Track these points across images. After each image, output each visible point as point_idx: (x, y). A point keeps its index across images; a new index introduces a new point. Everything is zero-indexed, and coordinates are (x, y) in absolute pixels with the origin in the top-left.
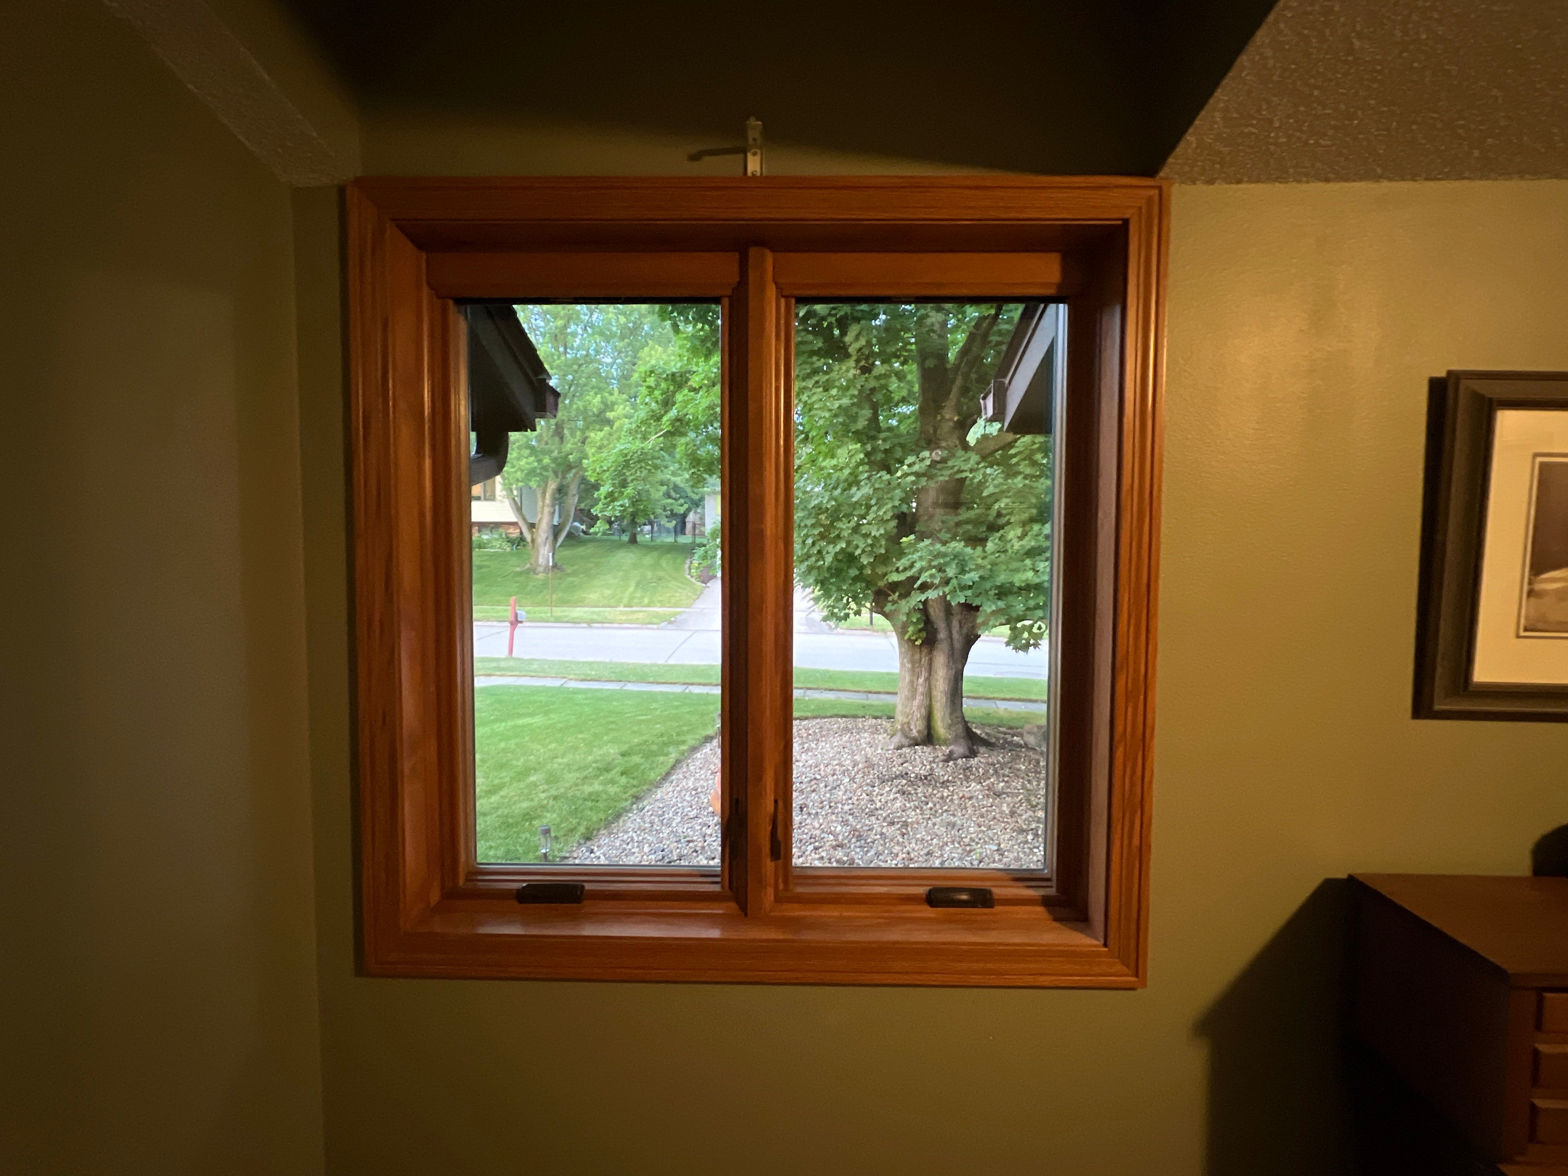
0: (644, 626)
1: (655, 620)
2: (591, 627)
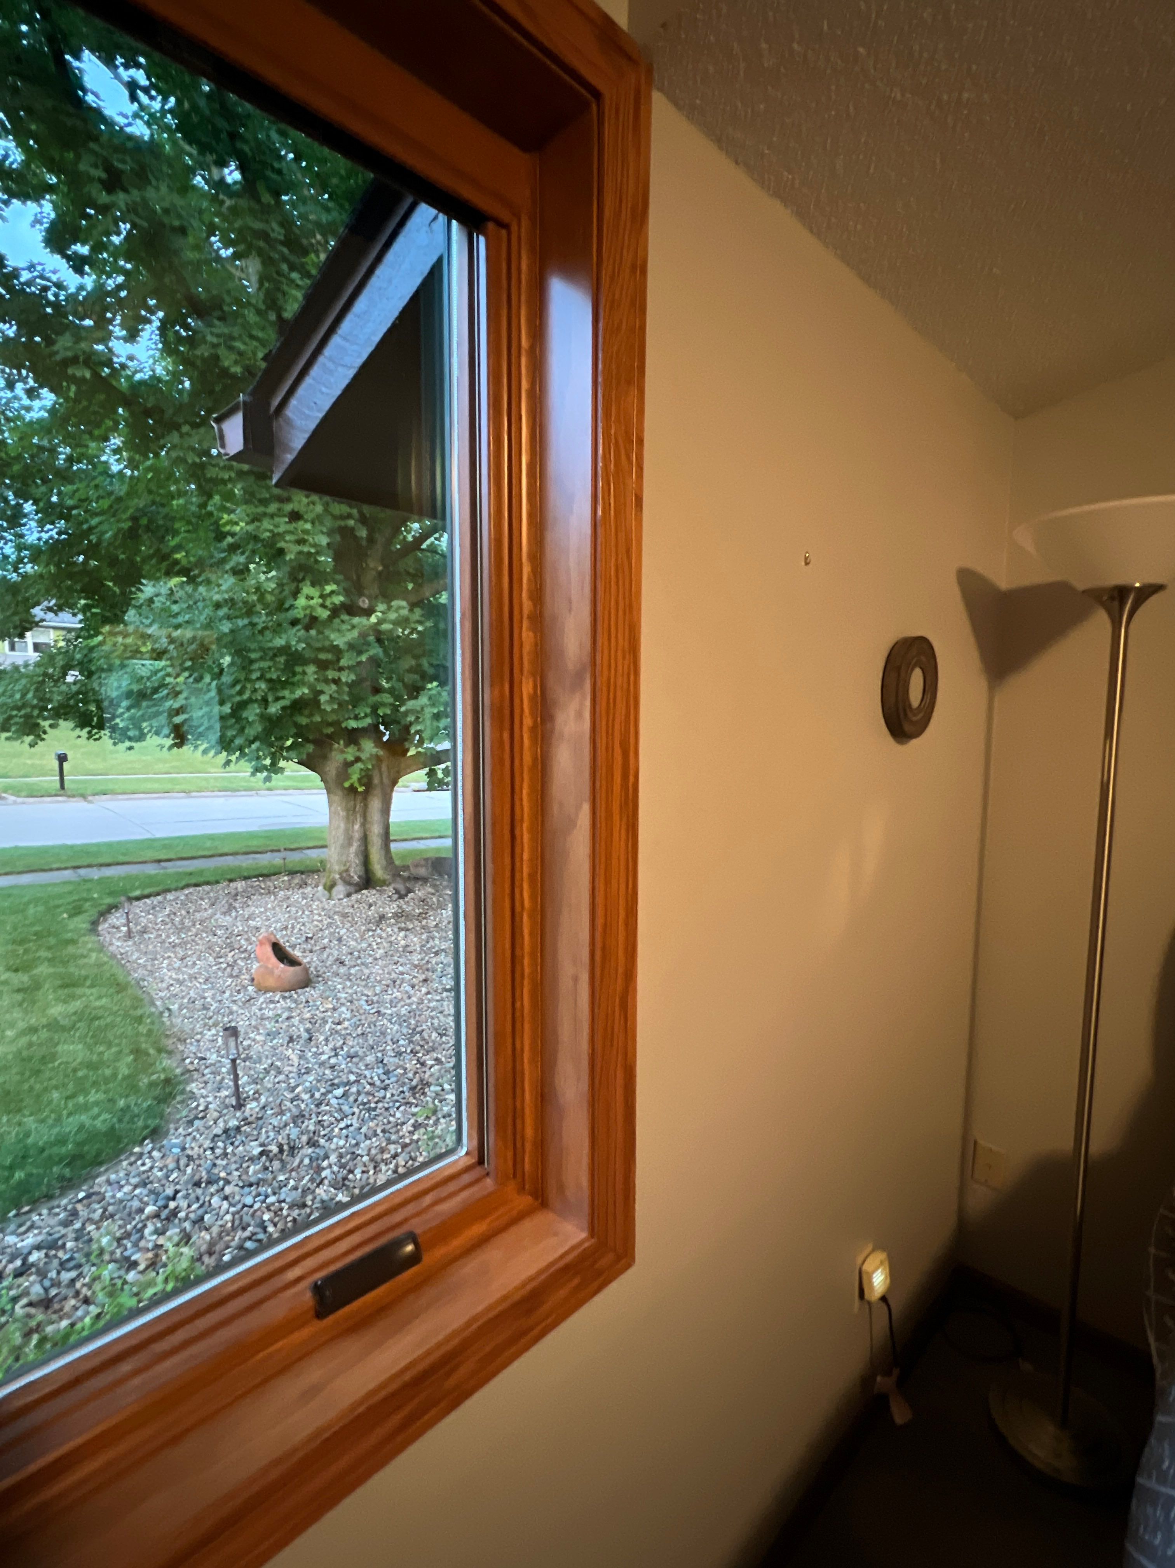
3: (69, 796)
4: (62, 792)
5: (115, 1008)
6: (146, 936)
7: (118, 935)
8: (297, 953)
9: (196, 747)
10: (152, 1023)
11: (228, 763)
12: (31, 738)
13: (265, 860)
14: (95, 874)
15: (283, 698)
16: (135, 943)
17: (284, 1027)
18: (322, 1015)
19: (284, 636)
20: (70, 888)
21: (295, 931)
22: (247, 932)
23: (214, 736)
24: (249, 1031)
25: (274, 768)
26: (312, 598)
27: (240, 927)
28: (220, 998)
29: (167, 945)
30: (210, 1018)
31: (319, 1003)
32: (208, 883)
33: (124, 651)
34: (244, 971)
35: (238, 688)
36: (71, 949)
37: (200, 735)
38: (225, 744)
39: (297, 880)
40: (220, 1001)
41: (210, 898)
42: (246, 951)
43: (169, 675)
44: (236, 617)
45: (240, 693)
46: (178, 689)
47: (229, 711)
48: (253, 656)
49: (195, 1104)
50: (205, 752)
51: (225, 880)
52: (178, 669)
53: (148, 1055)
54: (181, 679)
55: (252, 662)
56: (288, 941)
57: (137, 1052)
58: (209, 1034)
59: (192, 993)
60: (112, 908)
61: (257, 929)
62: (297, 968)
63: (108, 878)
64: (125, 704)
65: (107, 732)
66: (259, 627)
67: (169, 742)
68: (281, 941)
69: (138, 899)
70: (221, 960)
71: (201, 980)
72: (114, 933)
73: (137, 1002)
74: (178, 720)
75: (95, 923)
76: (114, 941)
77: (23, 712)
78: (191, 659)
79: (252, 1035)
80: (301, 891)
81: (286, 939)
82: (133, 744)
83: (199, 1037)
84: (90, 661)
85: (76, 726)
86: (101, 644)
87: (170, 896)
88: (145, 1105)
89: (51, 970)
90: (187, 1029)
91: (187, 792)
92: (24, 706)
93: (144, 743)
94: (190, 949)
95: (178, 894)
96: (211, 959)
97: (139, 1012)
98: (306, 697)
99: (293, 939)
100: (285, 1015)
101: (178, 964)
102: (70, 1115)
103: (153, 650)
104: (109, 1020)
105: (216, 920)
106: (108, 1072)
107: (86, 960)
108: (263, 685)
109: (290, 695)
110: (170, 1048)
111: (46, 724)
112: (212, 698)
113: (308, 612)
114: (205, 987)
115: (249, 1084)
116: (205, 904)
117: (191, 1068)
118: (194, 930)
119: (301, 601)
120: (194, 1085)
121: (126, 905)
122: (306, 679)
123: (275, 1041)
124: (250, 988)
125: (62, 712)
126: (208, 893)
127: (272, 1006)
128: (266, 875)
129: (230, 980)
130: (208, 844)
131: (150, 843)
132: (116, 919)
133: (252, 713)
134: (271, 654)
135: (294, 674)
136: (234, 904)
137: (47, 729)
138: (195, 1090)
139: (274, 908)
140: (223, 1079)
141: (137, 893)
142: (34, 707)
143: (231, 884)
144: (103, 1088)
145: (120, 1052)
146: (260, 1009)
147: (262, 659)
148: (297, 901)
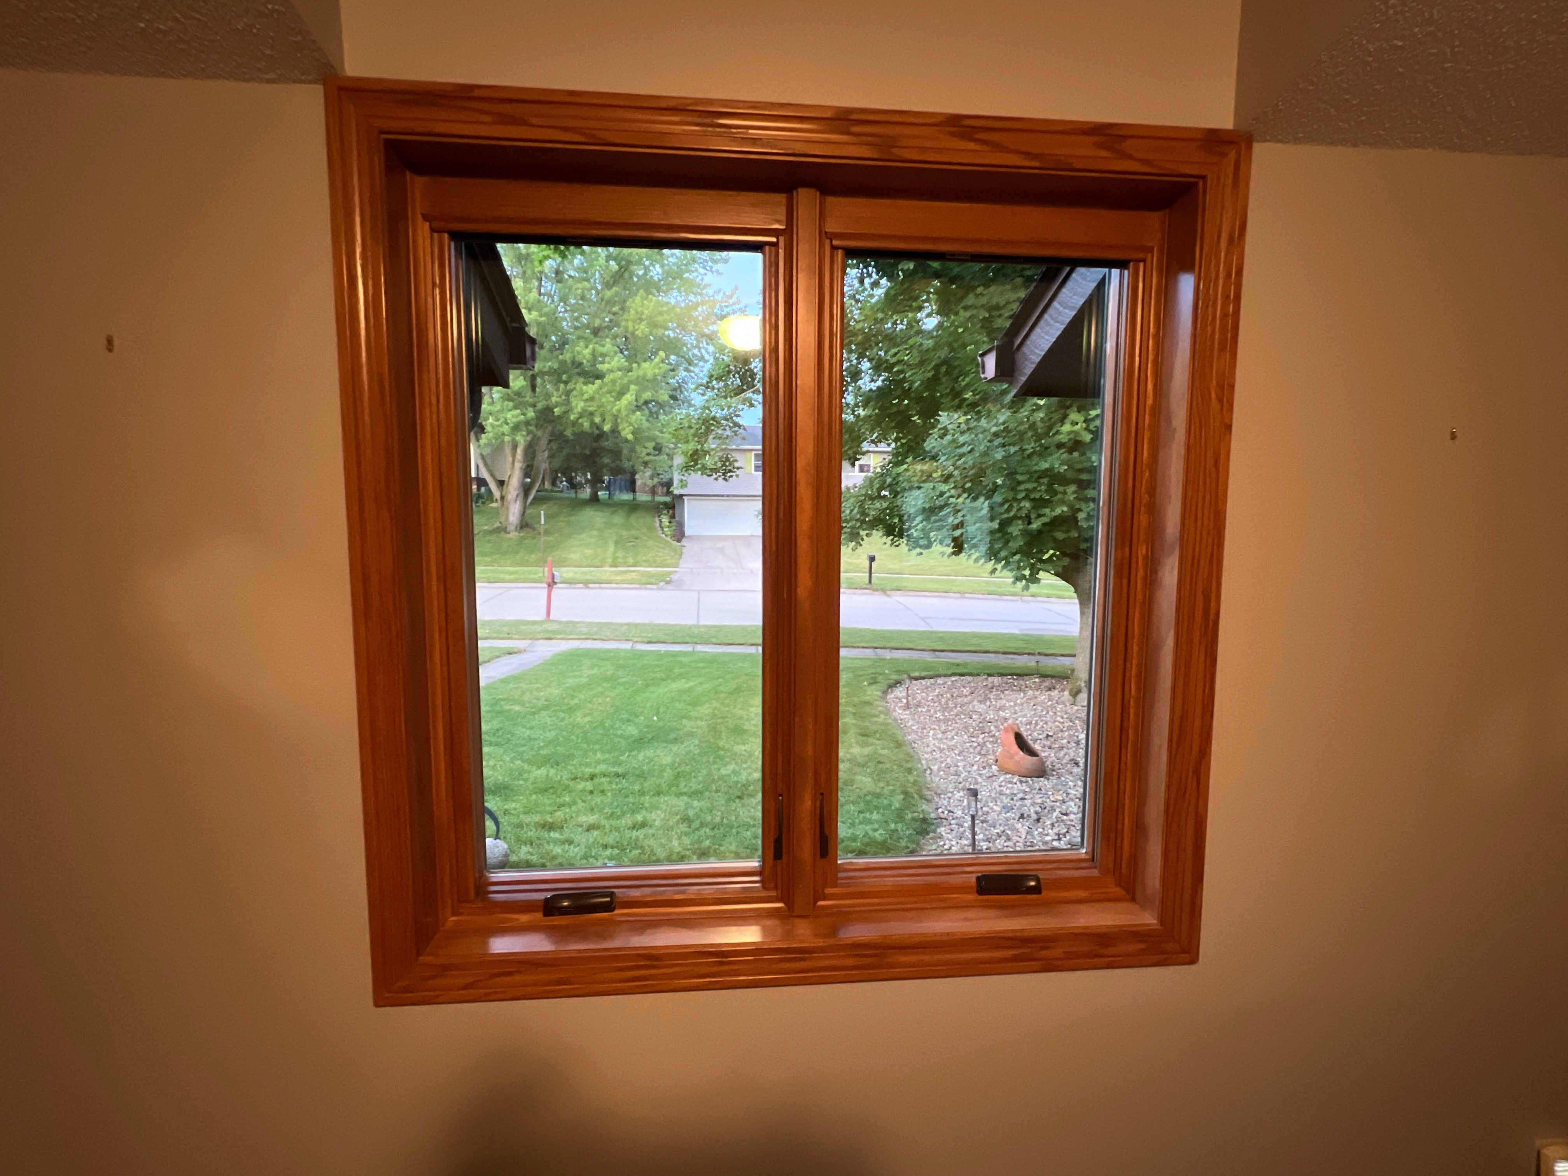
0: (643, 586)
1: (653, 580)
2: (588, 588)
3: (874, 590)
4: (869, 586)
5: (894, 758)
6: (920, 709)
7: (900, 705)
8: (1037, 747)
9: (970, 556)
10: (918, 776)
11: (994, 571)
12: (854, 543)
13: (1021, 662)
14: (888, 655)
15: (1044, 515)
16: (911, 714)
17: (1017, 804)
18: (1052, 804)
19: (1049, 459)
20: (870, 663)
21: (1038, 728)
22: (997, 720)
23: (983, 548)
24: (989, 801)
25: (1033, 579)
26: (1077, 424)
27: (991, 716)
28: (969, 769)
29: (934, 719)
30: (960, 783)
31: (1050, 793)
32: (970, 674)
33: (922, 476)
34: (991, 752)
35: (1006, 506)
36: (867, 709)
37: (975, 546)
38: (993, 554)
39: (1048, 682)
40: (969, 772)
41: (970, 687)
42: (994, 736)
43: (952, 497)
44: (1009, 445)
45: (1008, 511)
46: (958, 508)
47: (997, 526)
48: (1020, 478)
49: (942, 843)
50: (976, 561)
51: (985, 674)
52: (960, 490)
53: (913, 798)
54: (961, 500)
55: (1019, 483)
56: (1030, 735)
57: (906, 793)
58: (958, 795)
59: (949, 760)
60: (898, 683)
61: (1006, 719)
62: (1035, 758)
63: (896, 659)
64: (919, 519)
65: (905, 540)
66: (1028, 452)
67: (950, 550)
68: (1025, 734)
69: (916, 679)
70: (974, 739)
71: (956, 752)
72: (897, 703)
73: (910, 757)
74: (957, 533)
75: (885, 692)
76: (897, 708)
77: (850, 524)
78: (971, 481)
79: (991, 804)
80: (1049, 692)
81: (1029, 732)
82: (922, 551)
83: (950, 795)
84: (897, 483)
85: (884, 535)
86: (907, 470)
87: (940, 681)
88: (908, 832)
89: (854, 722)
90: (943, 786)
91: (962, 593)
92: (851, 520)
93: (930, 550)
94: (951, 726)
95: (946, 679)
96: (965, 737)
97: (909, 765)
98: (1066, 514)
99: (1035, 734)
100: (1020, 795)
101: (940, 736)
102: (860, 823)
103: (942, 475)
104: (888, 766)
105: (974, 706)
106: (886, 802)
107: (876, 719)
108: (1027, 504)
109: (1049, 513)
110: (929, 797)
111: (863, 533)
112: (983, 516)
113: (1072, 436)
114: (959, 758)
115: (984, 841)
116: (966, 691)
117: (942, 816)
118: (955, 711)
119: (1067, 428)
120: (943, 829)
121: (908, 681)
122: (1066, 498)
123: (1008, 814)
124: (994, 767)
125: (875, 523)
126: (969, 682)
127: (1010, 786)
128: (1020, 675)
129: (978, 757)
130: (974, 641)
131: (929, 635)
132: (900, 692)
133: (1015, 529)
134: (1036, 476)
135: (1056, 493)
136: (989, 696)
137: (865, 537)
138: (943, 833)
139: (1022, 704)
140: (965, 831)
141: (916, 674)
142: (857, 520)
143: (989, 678)
144: (882, 811)
145: (894, 790)
146: (1000, 786)
147: (1029, 481)
148: (1043, 702)
